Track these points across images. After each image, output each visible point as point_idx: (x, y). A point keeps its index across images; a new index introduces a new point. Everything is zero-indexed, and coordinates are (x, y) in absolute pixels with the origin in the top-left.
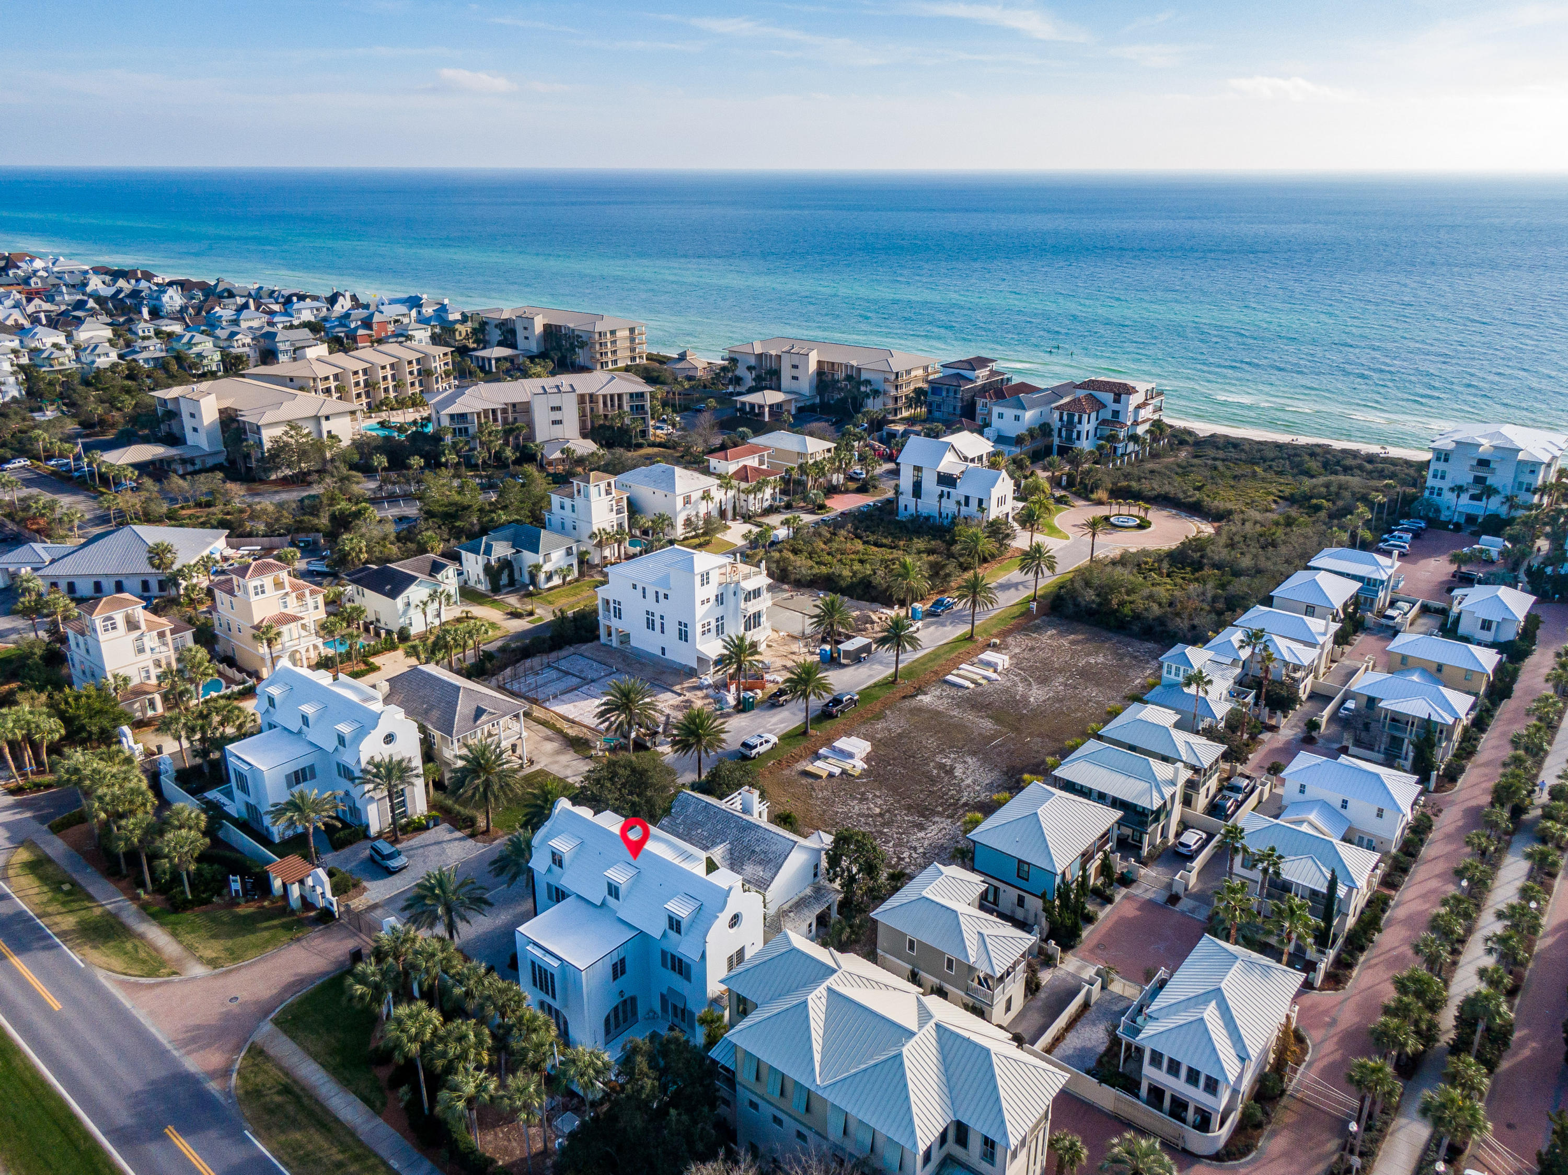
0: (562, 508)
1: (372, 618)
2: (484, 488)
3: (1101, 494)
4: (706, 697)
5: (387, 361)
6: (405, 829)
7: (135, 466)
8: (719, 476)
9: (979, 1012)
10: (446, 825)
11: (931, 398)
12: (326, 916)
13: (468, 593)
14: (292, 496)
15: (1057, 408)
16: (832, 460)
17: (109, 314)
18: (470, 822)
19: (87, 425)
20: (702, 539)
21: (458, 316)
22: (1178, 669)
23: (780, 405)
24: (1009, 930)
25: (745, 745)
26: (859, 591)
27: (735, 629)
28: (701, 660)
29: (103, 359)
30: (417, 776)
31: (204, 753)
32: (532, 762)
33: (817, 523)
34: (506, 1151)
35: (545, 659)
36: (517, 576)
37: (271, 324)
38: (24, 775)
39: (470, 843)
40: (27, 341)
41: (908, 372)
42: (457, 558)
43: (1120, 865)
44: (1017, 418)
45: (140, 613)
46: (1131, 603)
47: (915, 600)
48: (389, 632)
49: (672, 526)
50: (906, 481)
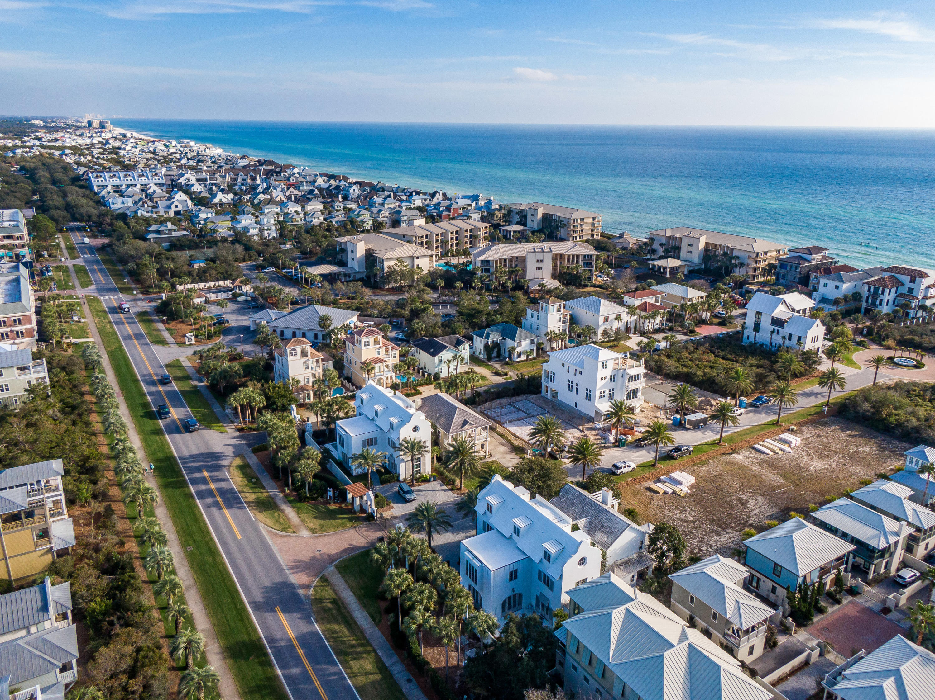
0: (532, 317)
1: (422, 366)
2: (493, 302)
3: (891, 342)
4: (597, 435)
5: (455, 229)
6: (417, 480)
7: (322, 275)
8: (629, 307)
9: (730, 650)
10: (439, 482)
11: (778, 270)
12: (370, 517)
13: (474, 359)
14: (394, 298)
15: (867, 283)
16: (703, 304)
17: (324, 197)
18: (452, 482)
19: (304, 253)
20: (612, 343)
21: (497, 207)
22: (917, 461)
23: (677, 268)
24: (758, 603)
25: (615, 466)
26: (706, 385)
27: (621, 396)
28: (597, 413)
29: (316, 220)
30: (427, 451)
31: (327, 424)
32: (491, 456)
33: (686, 341)
34: (437, 661)
35: (508, 400)
36: (502, 353)
37: (400, 206)
38: (245, 423)
39: (450, 493)
40: (283, 209)
41: (766, 253)
42: (470, 339)
43: (850, 581)
44: (837, 287)
45: (309, 349)
46: (896, 415)
47: (742, 394)
48: (429, 375)
49: (595, 334)
50: (750, 321)
